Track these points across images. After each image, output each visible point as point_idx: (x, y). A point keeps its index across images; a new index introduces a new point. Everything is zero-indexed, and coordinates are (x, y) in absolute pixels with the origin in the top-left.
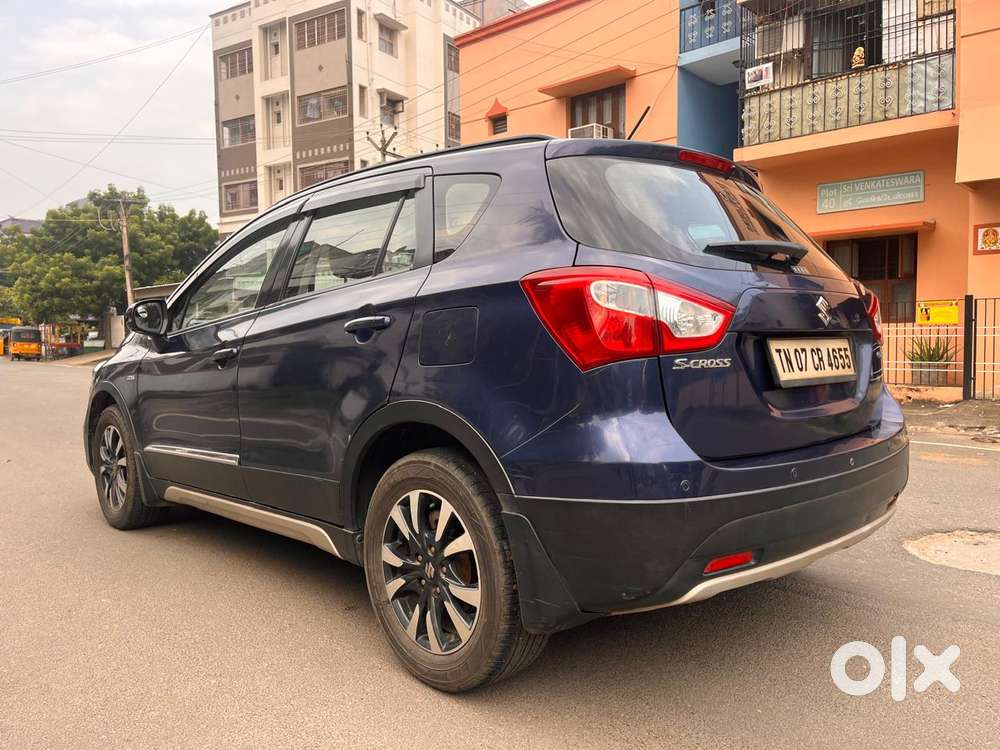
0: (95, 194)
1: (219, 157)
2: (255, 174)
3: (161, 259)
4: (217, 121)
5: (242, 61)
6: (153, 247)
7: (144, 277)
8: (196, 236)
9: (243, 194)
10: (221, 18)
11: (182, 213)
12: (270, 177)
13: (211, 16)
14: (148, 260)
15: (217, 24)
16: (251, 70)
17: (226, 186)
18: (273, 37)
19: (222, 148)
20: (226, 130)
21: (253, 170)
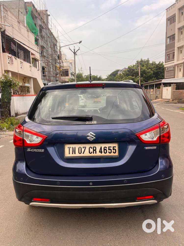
0: (138, 61)
1: (166, 47)
2: (174, 50)
3: (150, 75)
4: (166, 37)
5: (173, 19)
6: (149, 72)
7: (146, 80)
8: (160, 68)
9: (171, 56)
10: (168, 9)
11: (157, 63)
12: (178, 50)
13: (166, 10)
14: (147, 76)
15: (167, 11)
16: (175, 22)
17: (167, 55)
18: (182, 11)
19: (167, 44)
20: (168, 39)
21: (174, 49)
